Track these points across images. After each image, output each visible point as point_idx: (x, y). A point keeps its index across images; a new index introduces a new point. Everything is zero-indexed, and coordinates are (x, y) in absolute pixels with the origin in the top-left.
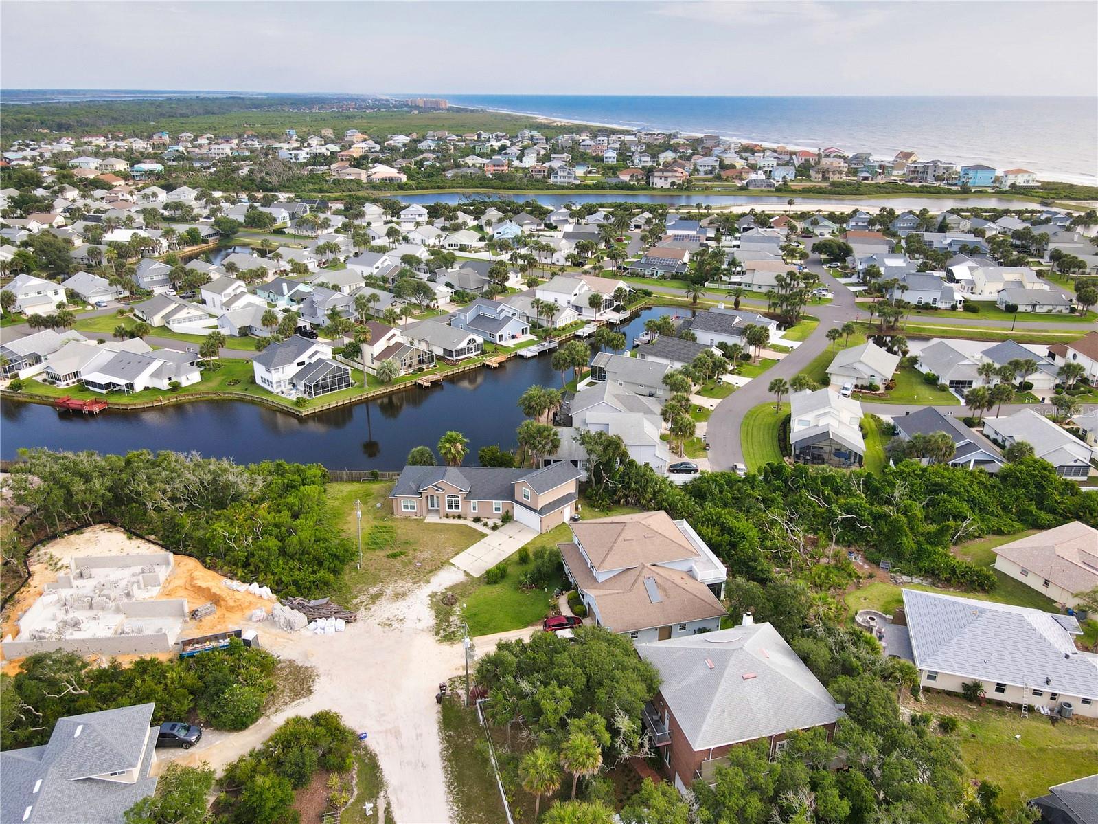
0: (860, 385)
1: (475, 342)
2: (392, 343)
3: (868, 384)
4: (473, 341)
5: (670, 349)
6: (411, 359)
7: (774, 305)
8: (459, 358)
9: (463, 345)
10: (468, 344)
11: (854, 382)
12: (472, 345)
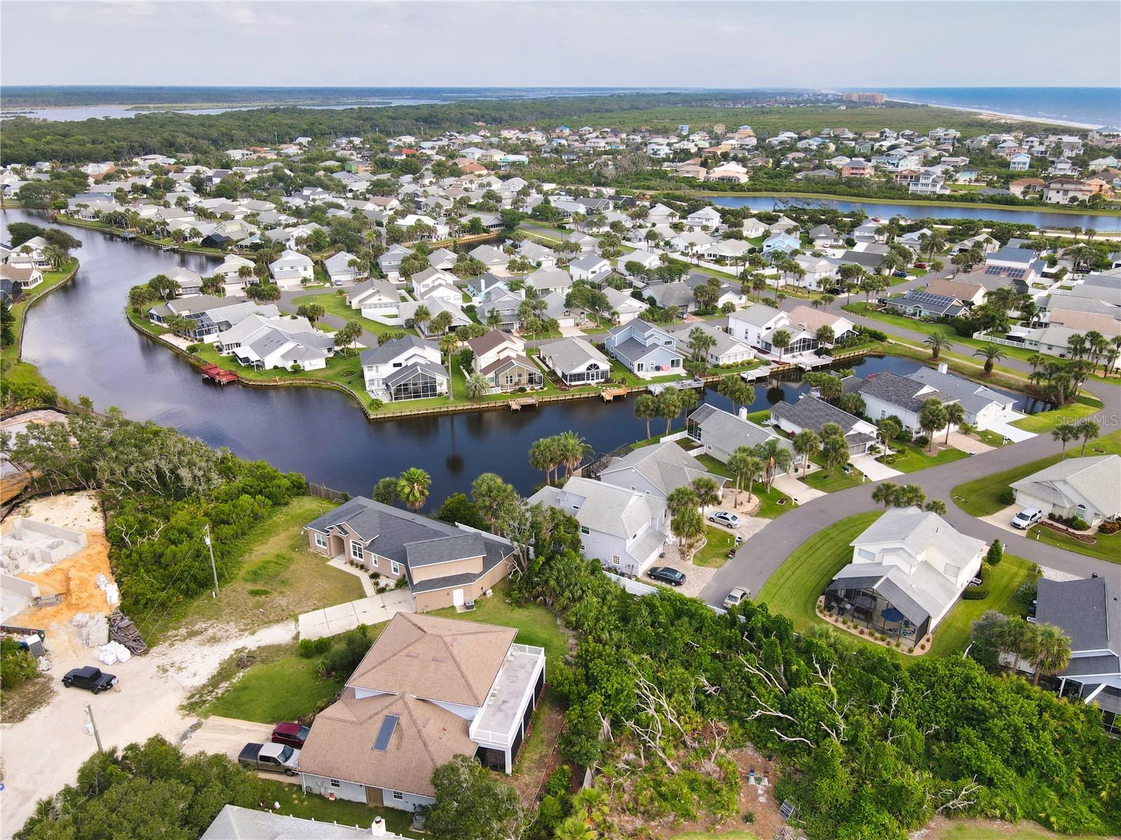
0: (1057, 516)
1: (598, 368)
2: (502, 356)
3: (1071, 516)
4: (595, 366)
5: (809, 414)
6: (520, 375)
7: (1038, 375)
8: (573, 383)
9: (582, 369)
10: (588, 369)
11: (1047, 509)
12: (594, 371)
